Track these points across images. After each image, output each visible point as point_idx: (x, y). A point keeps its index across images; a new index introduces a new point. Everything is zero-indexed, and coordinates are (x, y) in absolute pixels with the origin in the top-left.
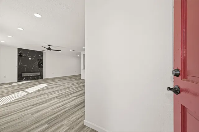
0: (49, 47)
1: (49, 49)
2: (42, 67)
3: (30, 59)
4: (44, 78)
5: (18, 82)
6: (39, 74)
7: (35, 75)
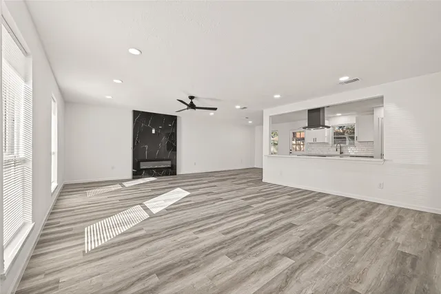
0: (192, 102)
1: (192, 106)
2: (175, 149)
3: (154, 131)
4: (178, 173)
5: (134, 178)
6: (168, 164)
7: (162, 166)
